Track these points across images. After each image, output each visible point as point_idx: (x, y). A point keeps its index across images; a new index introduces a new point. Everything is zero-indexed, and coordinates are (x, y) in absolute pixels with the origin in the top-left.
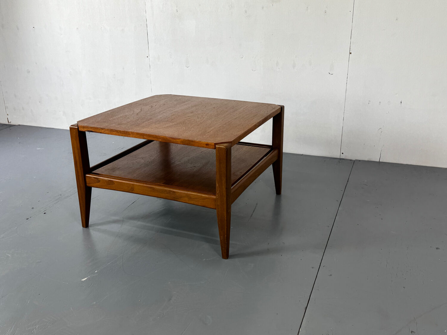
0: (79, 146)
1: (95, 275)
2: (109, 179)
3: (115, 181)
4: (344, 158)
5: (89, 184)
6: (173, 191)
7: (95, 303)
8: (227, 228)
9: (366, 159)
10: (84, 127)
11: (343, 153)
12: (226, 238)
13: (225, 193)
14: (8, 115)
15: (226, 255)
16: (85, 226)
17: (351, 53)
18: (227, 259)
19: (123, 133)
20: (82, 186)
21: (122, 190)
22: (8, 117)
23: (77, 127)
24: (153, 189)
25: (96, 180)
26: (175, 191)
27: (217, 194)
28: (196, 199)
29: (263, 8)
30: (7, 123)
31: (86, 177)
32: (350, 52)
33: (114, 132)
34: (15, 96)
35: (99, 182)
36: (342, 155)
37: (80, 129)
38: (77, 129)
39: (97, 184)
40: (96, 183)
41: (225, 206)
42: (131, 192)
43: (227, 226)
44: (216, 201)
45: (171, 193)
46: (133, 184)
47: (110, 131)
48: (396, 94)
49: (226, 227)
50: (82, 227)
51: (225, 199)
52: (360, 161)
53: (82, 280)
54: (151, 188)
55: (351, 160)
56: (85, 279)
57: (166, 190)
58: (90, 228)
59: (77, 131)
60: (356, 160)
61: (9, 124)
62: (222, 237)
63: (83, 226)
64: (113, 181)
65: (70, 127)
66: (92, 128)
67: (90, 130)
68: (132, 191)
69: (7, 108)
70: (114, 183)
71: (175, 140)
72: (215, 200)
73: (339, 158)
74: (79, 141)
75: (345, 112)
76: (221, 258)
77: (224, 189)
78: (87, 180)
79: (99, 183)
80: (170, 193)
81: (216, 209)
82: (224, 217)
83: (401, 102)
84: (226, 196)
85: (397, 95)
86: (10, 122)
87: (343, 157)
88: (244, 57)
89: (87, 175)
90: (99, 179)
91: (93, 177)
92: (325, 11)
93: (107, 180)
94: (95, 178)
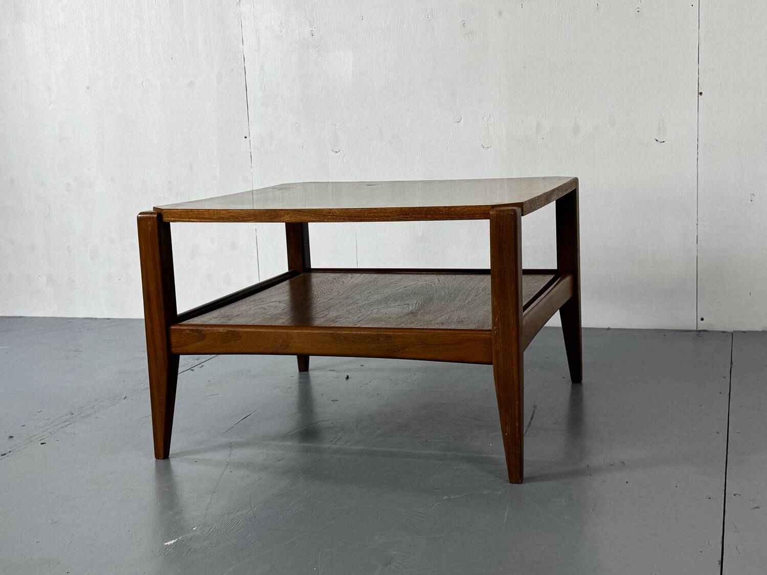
0: (158, 257)
2: (229, 329)
3: (241, 331)
4: (706, 329)
5: (176, 347)
9: (759, 328)
11: (702, 319)
16: (162, 456)
17: (701, 94)
18: (520, 483)
20: (161, 355)
21: (261, 350)
23: (155, 216)
24: (338, 336)
25: (196, 334)
26: (390, 335)
27: (495, 325)
29: (500, 13)
31: (172, 332)
32: (700, 91)
35: (204, 338)
36: (702, 322)
38: (155, 221)
39: (198, 344)
40: (196, 342)
42: (283, 351)
44: (491, 344)
45: (382, 339)
46: (286, 333)
50: (155, 459)
52: (744, 332)
54: (331, 334)
55: (723, 332)
57: (368, 336)
59: (156, 224)
60: (734, 331)
62: (508, 429)
63: (157, 457)
64: (239, 331)
65: (138, 217)
68: (285, 349)
70: (241, 337)
73: (696, 329)
75: (699, 224)
76: (507, 482)
78: (174, 339)
79: (202, 342)
81: (491, 364)
88: (462, 120)
89: (173, 327)
90: (203, 333)
91: (189, 330)
92: (638, 10)
93: (224, 331)
94: (192, 330)
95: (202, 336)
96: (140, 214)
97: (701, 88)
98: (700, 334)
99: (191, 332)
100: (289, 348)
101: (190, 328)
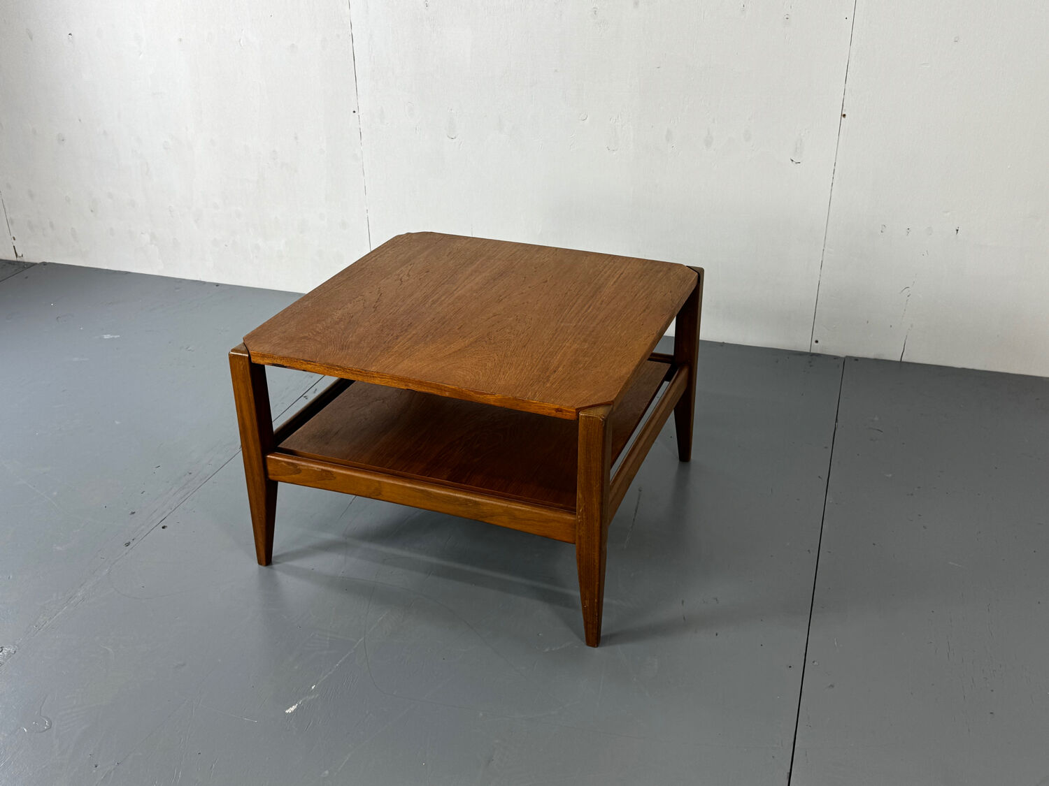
0: (251, 395)
1: (313, 697)
2: (323, 468)
3: (336, 472)
4: (819, 352)
5: (274, 475)
6: (475, 502)
7: (327, 772)
8: (599, 585)
9: (871, 355)
10: (263, 356)
11: (817, 342)
12: (596, 604)
13: (597, 514)
14: (14, 239)
15: (594, 637)
16: (264, 563)
17: (844, 115)
18: (597, 646)
19: (357, 374)
20: (259, 479)
21: (354, 492)
22: (15, 243)
23: (247, 355)
24: (429, 494)
25: (291, 467)
26: (478, 502)
27: (579, 515)
28: (528, 520)
30: (13, 258)
31: (268, 463)
32: (843, 113)
33: (337, 370)
34: (32, 195)
35: (299, 473)
36: (816, 344)
37: (255, 360)
38: (247, 360)
39: (294, 476)
40: (291, 474)
41: (597, 538)
42: (375, 497)
43: (599, 581)
44: (575, 528)
45: (470, 505)
46: (379, 482)
48: (947, 212)
49: (597, 583)
50: (258, 565)
51: (597, 525)
52: (856, 359)
53: (287, 712)
54: (422, 491)
55: (836, 358)
56: (293, 709)
57: (457, 499)
58: (275, 566)
59: (247, 363)
60: (847, 357)
61: (19, 259)
62: (587, 602)
63: (260, 563)
64: (333, 472)
65: (229, 355)
66: (283, 358)
67: (279, 362)
68: (377, 495)
69: (12, 223)
70: (335, 478)
71: (481, 396)
72: (573, 526)
73: (808, 351)
74: (251, 386)
75: (825, 249)
76: (584, 643)
77: (596, 506)
78: (270, 468)
79: (297, 475)
80: (466, 504)
81: (575, 543)
82: (594, 561)
83: (957, 230)
84: (599, 519)
85: (948, 214)
86: (19, 254)
87: (816, 349)
88: (588, 117)
89: (268, 456)
90: (298, 467)
91: (285, 462)
92: (787, 16)
94: (288, 463)
95: (297, 470)
96: (233, 350)
97: (845, 110)
98: (812, 357)
99: (287, 465)
101: (286, 460)
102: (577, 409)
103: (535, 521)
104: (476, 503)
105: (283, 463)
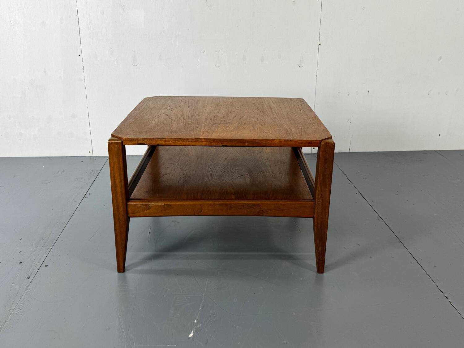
2: (165, 203)
3: (173, 204)
5: (129, 214)
12: (324, 249)
13: (328, 198)
15: (322, 268)
17: (320, 44)
18: (323, 273)
19: (192, 142)
20: (122, 218)
21: (184, 214)
23: (121, 142)
25: (145, 207)
27: (318, 200)
31: (129, 206)
33: (179, 141)
35: (150, 209)
37: (126, 143)
38: (121, 145)
40: (144, 211)
41: (327, 211)
42: (196, 215)
45: (255, 207)
46: (201, 205)
47: (173, 141)
48: (364, 84)
50: (117, 273)
51: (328, 204)
53: (190, 336)
54: (227, 204)
56: (192, 334)
62: (320, 249)
64: (171, 204)
65: (108, 142)
67: (141, 142)
68: (199, 213)
70: (173, 208)
73: (311, 153)
74: (122, 160)
77: (328, 193)
78: (130, 210)
79: (147, 211)
80: (253, 208)
81: (313, 217)
83: (368, 91)
84: (329, 201)
87: (314, 152)
88: (205, 52)
89: (129, 203)
90: (149, 206)
93: (162, 205)
94: (142, 205)
95: (149, 208)
96: (110, 140)
97: (320, 42)
99: (141, 206)
100: (201, 212)
101: (141, 203)
102: (320, 141)
103: (291, 209)
104: (258, 206)
105: (139, 205)
